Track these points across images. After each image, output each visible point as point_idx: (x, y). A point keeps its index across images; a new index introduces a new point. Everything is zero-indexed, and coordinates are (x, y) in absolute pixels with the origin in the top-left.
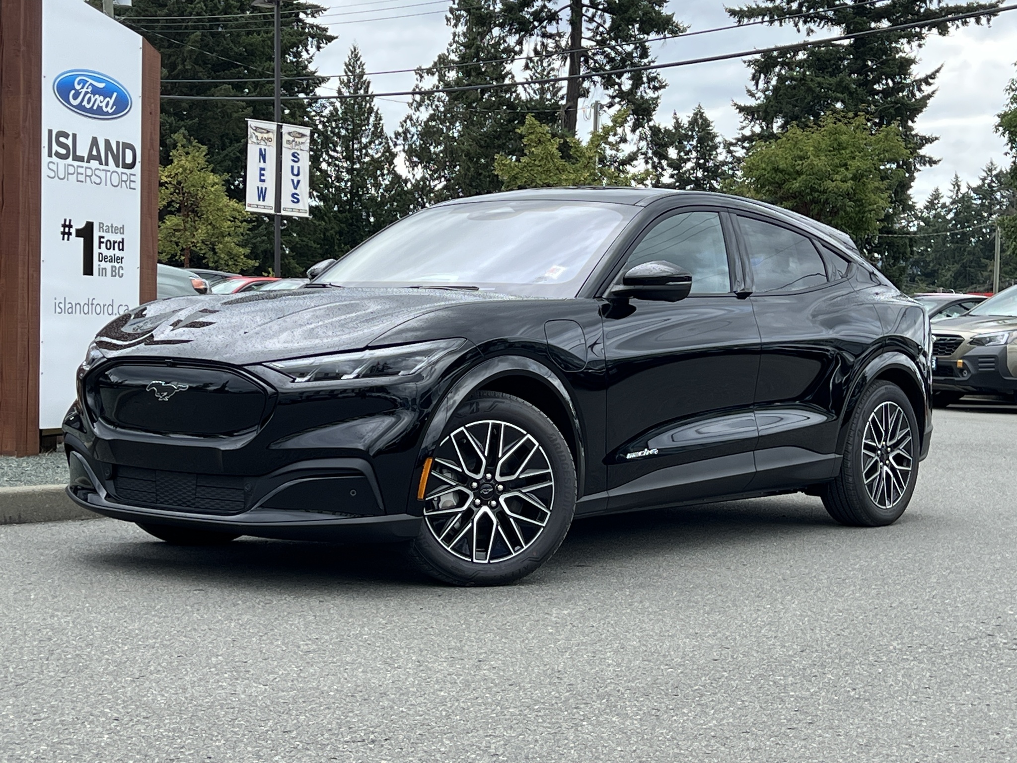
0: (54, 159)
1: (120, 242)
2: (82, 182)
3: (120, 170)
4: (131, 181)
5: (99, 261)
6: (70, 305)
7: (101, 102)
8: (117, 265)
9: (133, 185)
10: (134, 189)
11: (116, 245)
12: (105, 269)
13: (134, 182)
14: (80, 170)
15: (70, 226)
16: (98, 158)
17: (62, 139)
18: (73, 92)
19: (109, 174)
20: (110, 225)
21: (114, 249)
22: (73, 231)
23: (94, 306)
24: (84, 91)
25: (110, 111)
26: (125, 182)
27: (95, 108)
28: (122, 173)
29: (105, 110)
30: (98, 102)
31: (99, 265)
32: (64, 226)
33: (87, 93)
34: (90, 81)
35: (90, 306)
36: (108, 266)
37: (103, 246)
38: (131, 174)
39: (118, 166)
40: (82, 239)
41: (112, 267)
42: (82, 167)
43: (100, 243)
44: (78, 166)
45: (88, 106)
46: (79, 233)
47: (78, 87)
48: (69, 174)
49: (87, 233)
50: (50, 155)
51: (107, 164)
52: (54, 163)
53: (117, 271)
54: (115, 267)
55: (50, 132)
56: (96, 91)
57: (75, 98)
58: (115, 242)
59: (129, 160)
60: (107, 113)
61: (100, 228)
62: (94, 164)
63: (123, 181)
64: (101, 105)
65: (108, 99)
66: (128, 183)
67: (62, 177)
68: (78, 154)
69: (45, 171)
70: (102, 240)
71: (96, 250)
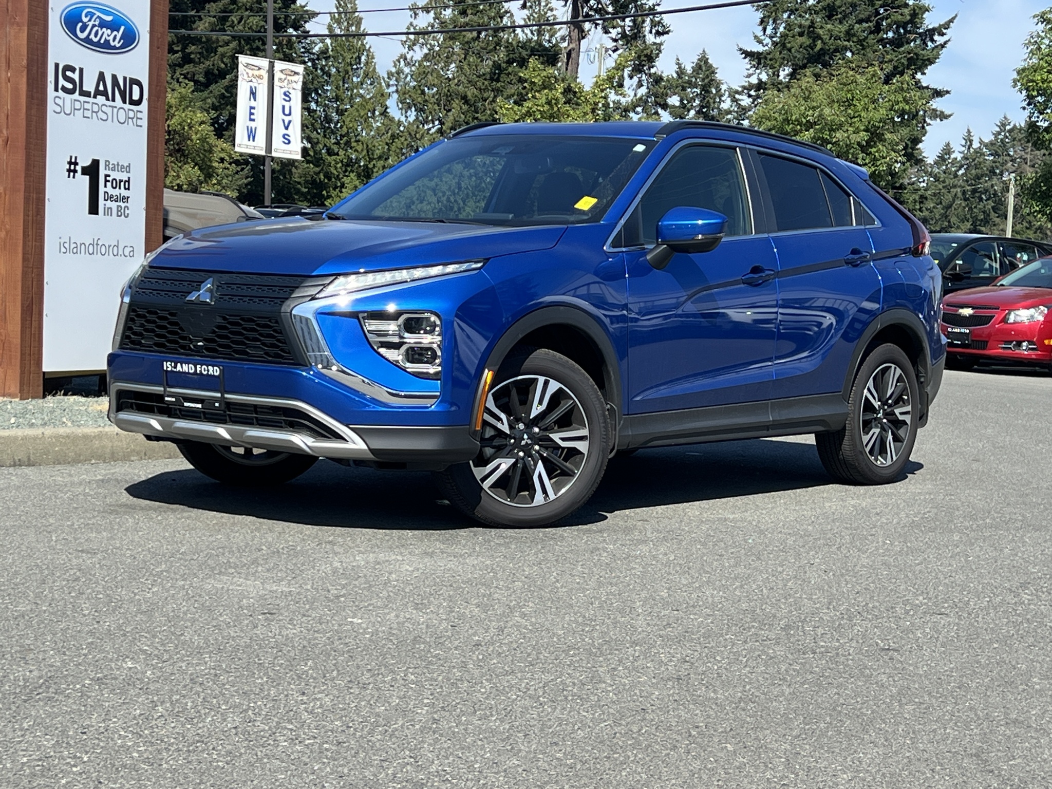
0: (60, 92)
1: (126, 181)
2: (88, 118)
3: (127, 106)
4: (137, 118)
5: (105, 200)
6: (75, 245)
7: (109, 36)
8: (123, 205)
9: (140, 122)
10: (141, 126)
11: (122, 184)
12: (111, 208)
13: (141, 119)
14: (87, 106)
15: (76, 164)
16: (104, 93)
17: (69, 73)
18: (80, 24)
19: (115, 110)
20: (116, 163)
21: (120, 188)
22: (79, 168)
23: (99, 247)
24: (91, 24)
25: (118, 45)
26: (132, 119)
28: (129, 110)
29: (112, 44)
30: (105, 36)
31: (105, 205)
32: (70, 163)
33: (94, 26)
34: (98, 14)
35: (95, 246)
36: (114, 205)
37: (109, 184)
38: (138, 111)
39: (124, 102)
40: (87, 177)
41: (118, 206)
42: (88, 102)
43: (106, 181)
44: (85, 102)
45: (95, 40)
46: (85, 171)
47: (85, 20)
48: (75, 109)
49: (92, 170)
50: (56, 90)
51: (113, 100)
52: (60, 98)
53: (122, 211)
54: (121, 207)
55: (57, 65)
56: (103, 24)
57: (82, 30)
58: (120, 181)
59: (136, 97)
60: (114, 48)
61: (106, 165)
62: (101, 99)
63: (129, 118)
64: (108, 38)
65: (115, 33)
66: (135, 120)
67: (68, 112)
68: (85, 89)
69: (51, 106)
70: (108, 178)
71: (102, 189)
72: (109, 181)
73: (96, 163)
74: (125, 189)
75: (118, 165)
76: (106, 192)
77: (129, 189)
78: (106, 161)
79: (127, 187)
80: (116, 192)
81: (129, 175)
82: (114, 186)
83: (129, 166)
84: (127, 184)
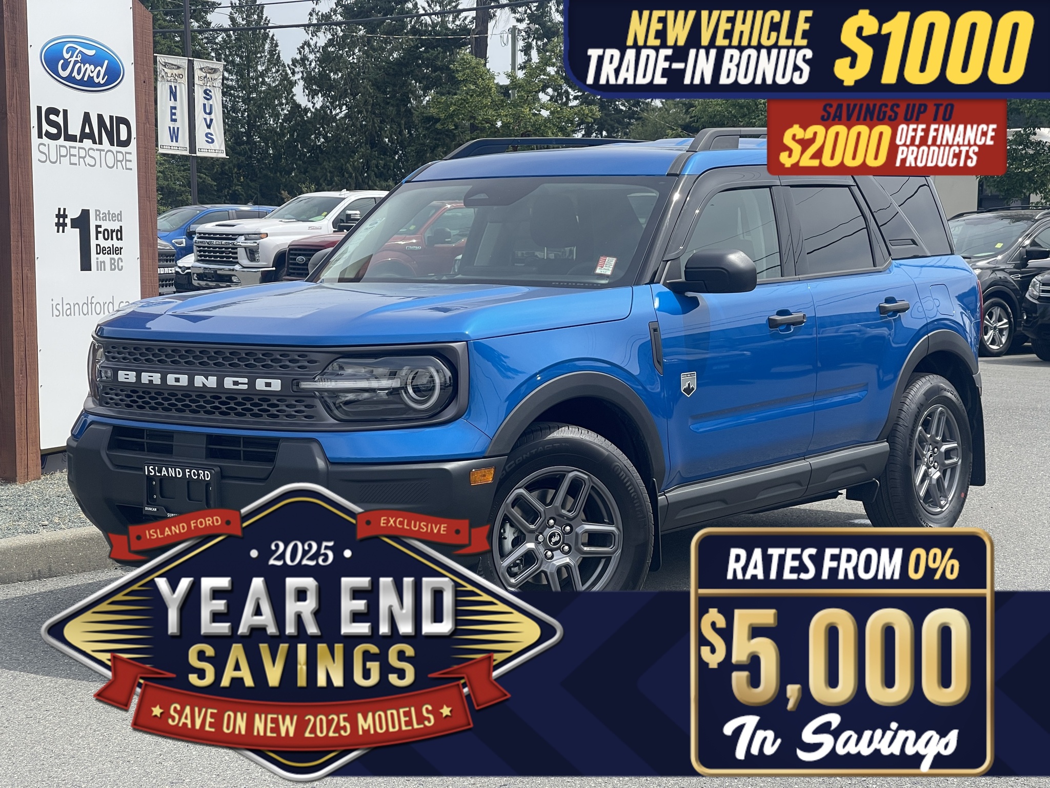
0: (45, 140)
1: (118, 231)
2: (75, 164)
3: (115, 148)
5: (97, 253)
7: (92, 72)
8: (116, 257)
9: (129, 165)
10: (131, 169)
11: (114, 234)
12: (103, 262)
13: (130, 161)
14: (74, 151)
15: (65, 216)
16: (90, 136)
17: (52, 117)
18: (62, 61)
19: (103, 154)
20: (107, 212)
21: (112, 239)
22: (68, 221)
24: (73, 60)
25: (102, 82)
26: (121, 161)
27: (86, 79)
28: (117, 152)
29: (96, 80)
30: (88, 71)
31: (97, 259)
32: (59, 216)
33: (76, 62)
34: (80, 48)
36: (107, 258)
37: (101, 236)
38: (127, 153)
39: (112, 144)
40: (77, 230)
41: (111, 259)
42: (75, 147)
43: (98, 232)
44: (70, 147)
45: (78, 78)
46: (75, 224)
47: (66, 56)
48: (61, 156)
49: (83, 222)
50: (40, 137)
51: (101, 143)
52: (45, 145)
53: (116, 264)
54: (114, 259)
55: (39, 108)
56: (85, 60)
57: (64, 69)
58: (112, 231)
59: (124, 137)
60: (99, 85)
61: (96, 215)
62: (87, 143)
63: (118, 161)
64: (91, 75)
65: (99, 68)
66: (124, 162)
67: (54, 161)
68: (70, 132)
69: (35, 155)
70: (99, 229)
71: (93, 242)
72: (100, 232)
73: (85, 214)
74: (118, 239)
75: (109, 213)
76: (97, 245)
77: (121, 239)
78: (96, 211)
79: (119, 237)
80: (107, 244)
81: (120, 224)
82: (106, 237)
83: (120, 214)
84: (119, 233)
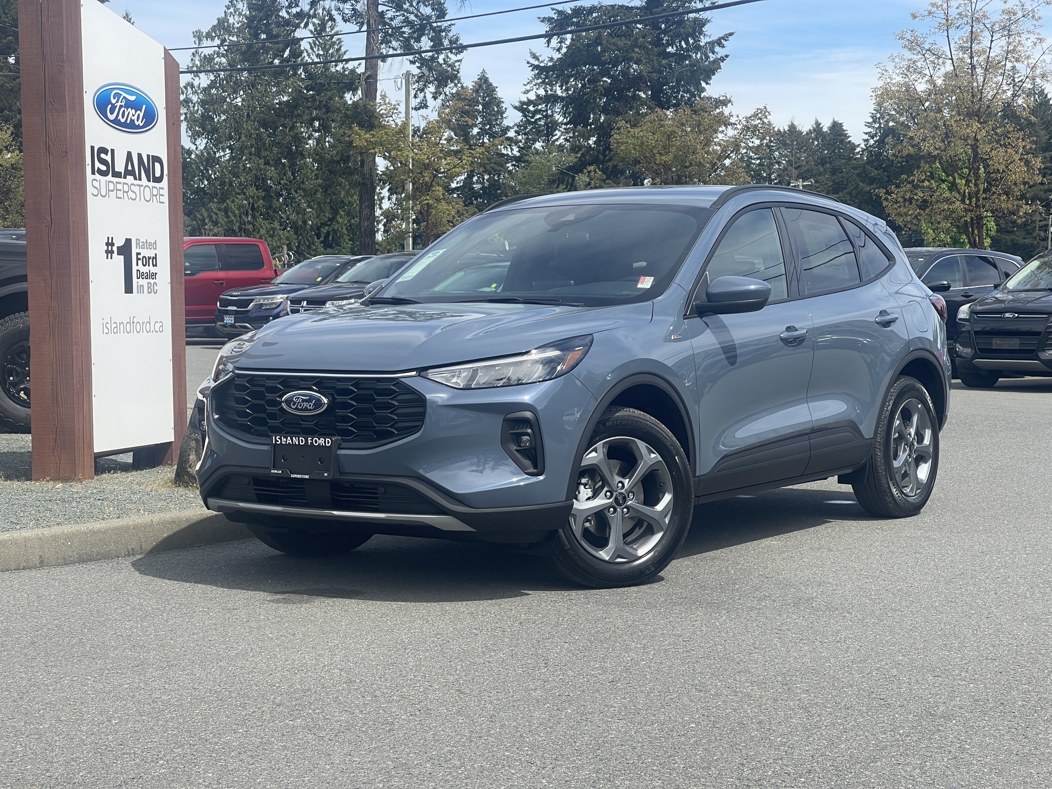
0: (97, 176)
1: (153, 258)
2: (121, 198)
3: (151, 184)
4: (160, 195)
5: (138, 278)
6: (115, 325)
7: (133, 116)
8: (152, 281)
9: (162, 199)
10: (163, 203)
11: (151, 260)
12: (143, 286)
13: (163, 195)
14: (119, 187)
15: (112, 244)
16: (132, 173)
17: (103, 156)
18: (110, 106)
19: (142, 188)
20: (145, 241)
21: (149, 266)
22: (115, 249)
23: (135, 324)
24: (119, 104)
25: (141, 125)
26: (156, 196)
27: (128, 122)
28: (153, 187)
29: (137, 123)
30: (131, 115)
31: (138, 283)
32: (107, 244)
33: (121, 107)
34: (124, 94)
35: (132, 324)
36: (144, 282)
37: (140, 262)
38: (160, 188)
39: (149, 180)
40: (122, 257)
41: (148, 283)
42: (120, 183)
43: (138, 259)
44: (117, 183)
45: (123, 120)
46: (121, 251)
47: (114, 101)
48: (109, 191)
49: (125, 250)
50: (93, 173)
51: (140, 179)
52: (97, 181)
53: (152, 287)
54: (150, 283)
55: (92, 148)
56: (129, 104)
57: (112, 113)
58: (149, 258)
59: (158, 174)
60: (138, 127)
61: (137, 244)
62: (130, 178)
63: (153, 195)
64: (133, 118)
65: (139, 112)
66: (158, 197)
67: (104, 194)
68: (116, 170)
69: (90, 190)
70: (139, 256)
71: (134, 268)
72: (140, 259)
73: (128, 241)
75: (147, 242)
76: (138, 270)
77: (156, 266)
78: (137, 240)
79: (154, 264)
80: (145, 270)
81: (155, 252)
82: (145, 263)
83: (155, 243)
84: (154, 260)
